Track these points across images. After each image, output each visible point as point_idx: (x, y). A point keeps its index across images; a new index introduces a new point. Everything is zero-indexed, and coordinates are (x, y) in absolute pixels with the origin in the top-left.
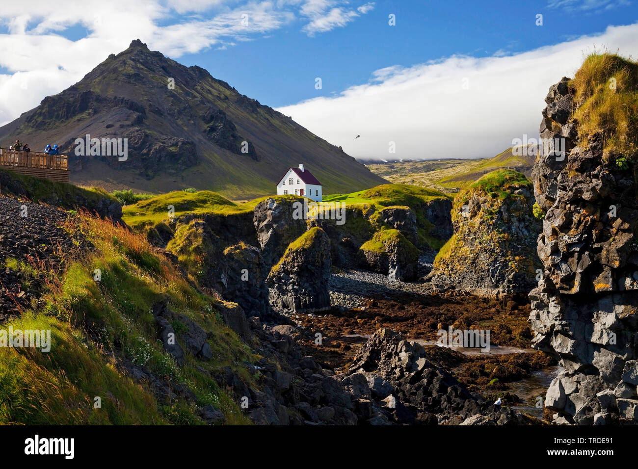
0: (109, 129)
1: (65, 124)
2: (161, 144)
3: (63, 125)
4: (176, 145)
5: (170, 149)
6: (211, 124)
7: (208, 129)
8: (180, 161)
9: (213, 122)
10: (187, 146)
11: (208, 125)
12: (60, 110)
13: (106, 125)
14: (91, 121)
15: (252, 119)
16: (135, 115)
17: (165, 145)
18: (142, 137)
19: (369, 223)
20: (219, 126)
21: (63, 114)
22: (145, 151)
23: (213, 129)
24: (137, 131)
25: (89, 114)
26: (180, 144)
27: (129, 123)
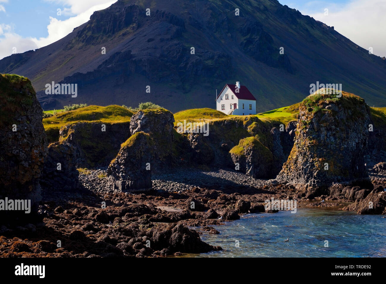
0: (150, 43)
1: (112, 38)
2: (198, 58)
3: (109, 39)
4: (212, 58)
5: (206, 62)
6: (248, 37)
7: (245, 41)
8: (216, 75)
9: (249, 35)
10: (223, 60)
11: (245, 38)
12: (107, 25)
13: (147, 40)
14: (135, 35)
15: (290, 30)
16: (175, 28)
17: (201, 58)
18: (180, 51)
19: (247, 132)
20: (255, 39)
21: (110, 29)
22: (182, 65)
23: (250, 42)
24: (176, 45)
25: (133, 28)
26: (216, 57)
27: (169, 36)
